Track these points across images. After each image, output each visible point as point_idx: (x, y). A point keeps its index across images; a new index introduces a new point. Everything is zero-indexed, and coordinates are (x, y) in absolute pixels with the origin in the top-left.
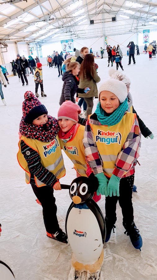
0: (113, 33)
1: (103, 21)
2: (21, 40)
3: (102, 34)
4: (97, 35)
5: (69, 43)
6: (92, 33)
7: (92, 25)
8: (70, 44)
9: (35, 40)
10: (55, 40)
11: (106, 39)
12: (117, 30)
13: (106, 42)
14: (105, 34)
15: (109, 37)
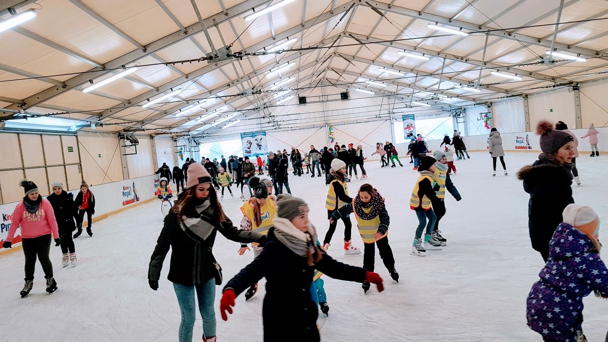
0: (346, 120)
1: (324, 99)
2: (164, 131)
3: (323, 122)
4: (313, 124)
5: (259, 137)
6: (303, 121)
7: (303, 107)
8: (259, 139)
9: (190, 133)
10: (229, 133)
11: (332, 131)
12: (352, 116)
13: (331, 136)
14: (329, 122)
15: (337, 127)
